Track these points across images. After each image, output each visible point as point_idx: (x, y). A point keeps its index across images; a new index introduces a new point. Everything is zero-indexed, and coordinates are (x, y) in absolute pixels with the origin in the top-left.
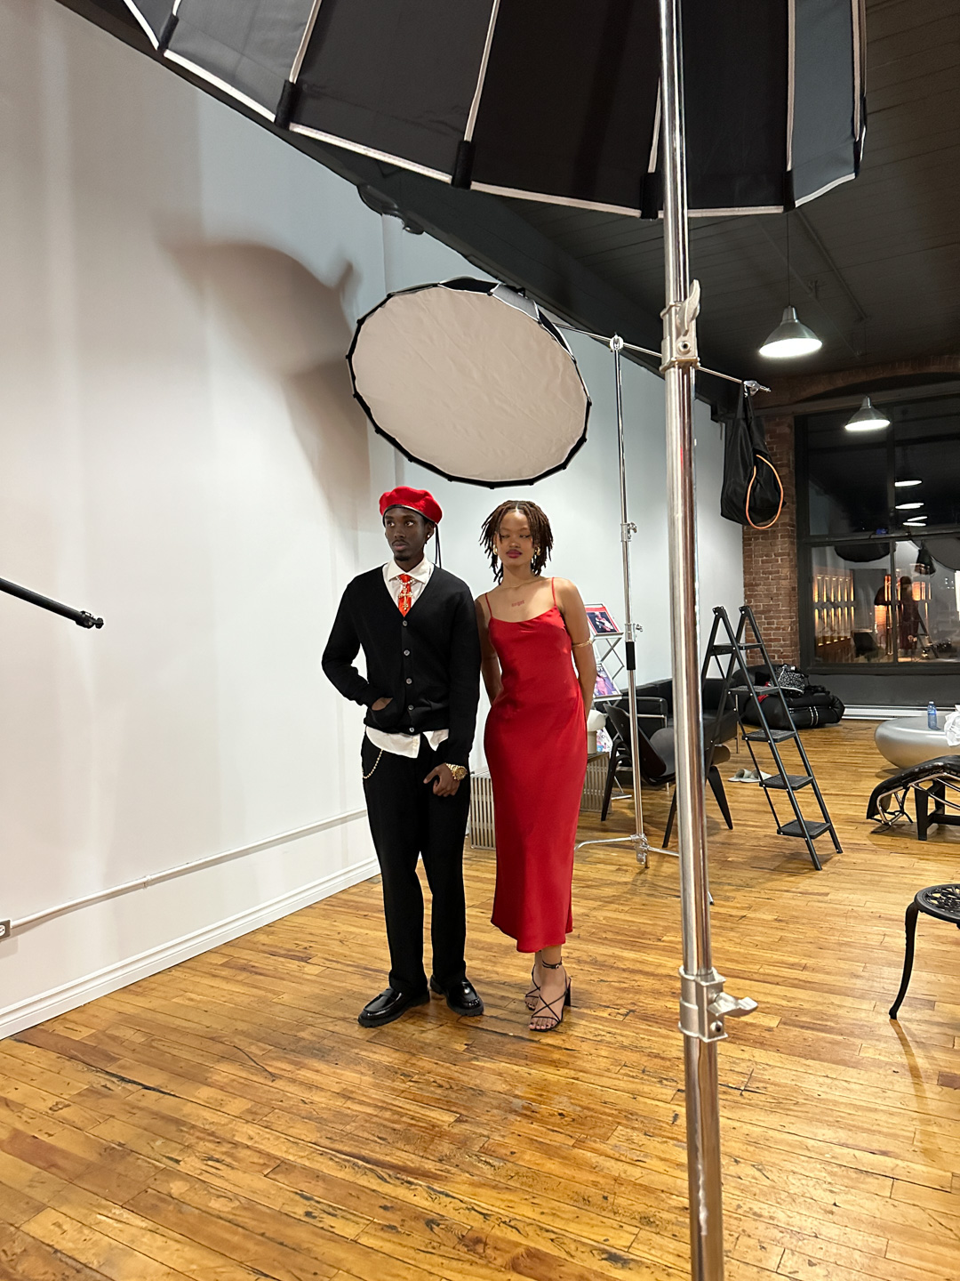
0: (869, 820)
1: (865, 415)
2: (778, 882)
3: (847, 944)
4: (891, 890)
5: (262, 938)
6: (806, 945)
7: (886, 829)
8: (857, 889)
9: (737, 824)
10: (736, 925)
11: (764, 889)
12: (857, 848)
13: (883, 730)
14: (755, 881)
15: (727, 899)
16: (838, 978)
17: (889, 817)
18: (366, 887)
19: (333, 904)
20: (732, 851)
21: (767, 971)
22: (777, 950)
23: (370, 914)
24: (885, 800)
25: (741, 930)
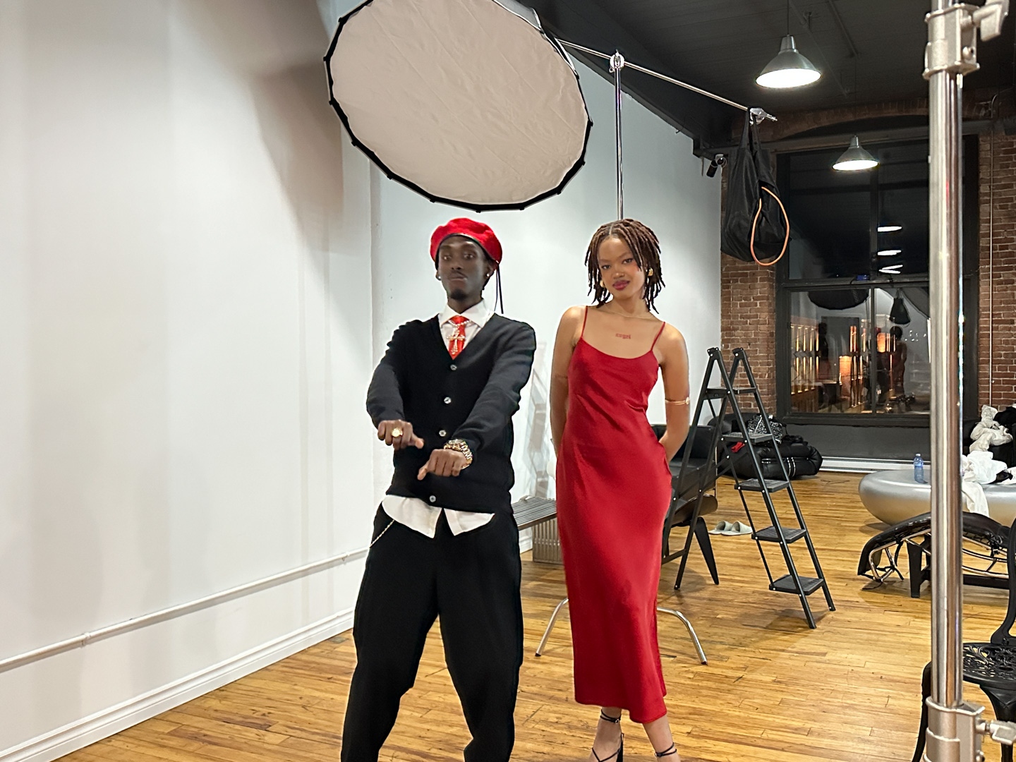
0: (861, 576)
1: (854, 155)
2: (772, 641)
3: (851, 707)
4: (890, 649)
5: (214, 703)
6: (809, 708)
7: (878, 586)
8: (855, 649)
9: (724, 580)
10: (733, 687)
11: (758, 648)
12: (849, 605)
13: (867, 483)
14: (748, 640)
15: (721, 659)
16: (845, 743)
17: (881, 573)
18: (328, 647)
19: (291, 665)
20: (721, 608)
21: (771, 736)
22: (778, 714)
23: (335, 676)
24: (876, 555)
25: (738, 692)
